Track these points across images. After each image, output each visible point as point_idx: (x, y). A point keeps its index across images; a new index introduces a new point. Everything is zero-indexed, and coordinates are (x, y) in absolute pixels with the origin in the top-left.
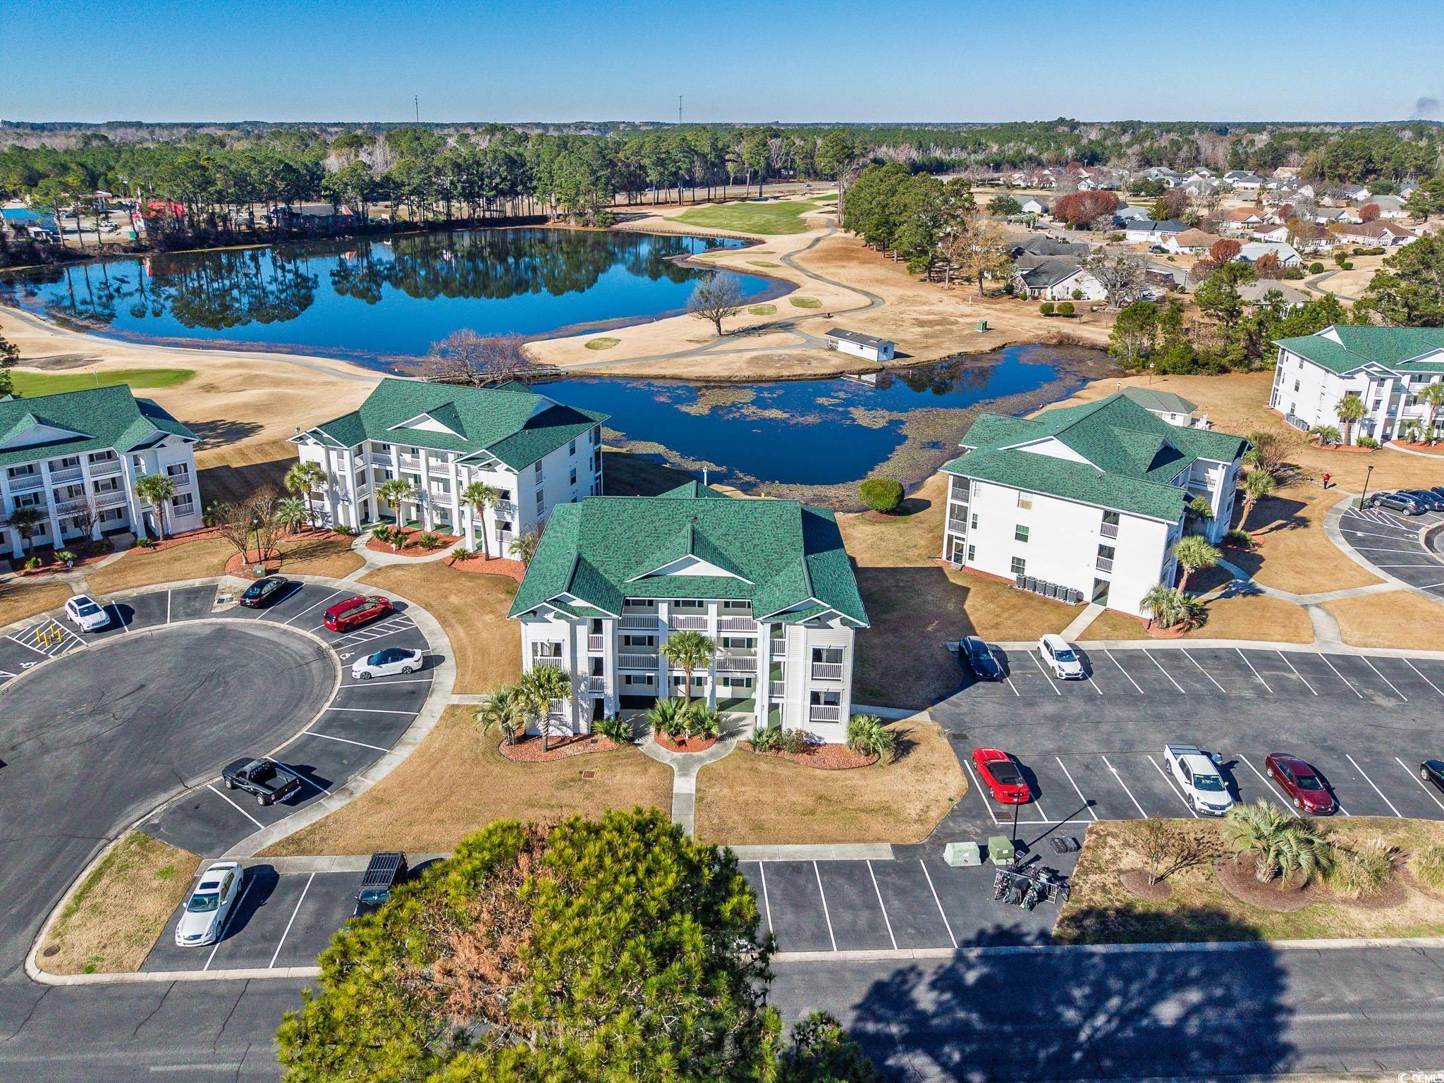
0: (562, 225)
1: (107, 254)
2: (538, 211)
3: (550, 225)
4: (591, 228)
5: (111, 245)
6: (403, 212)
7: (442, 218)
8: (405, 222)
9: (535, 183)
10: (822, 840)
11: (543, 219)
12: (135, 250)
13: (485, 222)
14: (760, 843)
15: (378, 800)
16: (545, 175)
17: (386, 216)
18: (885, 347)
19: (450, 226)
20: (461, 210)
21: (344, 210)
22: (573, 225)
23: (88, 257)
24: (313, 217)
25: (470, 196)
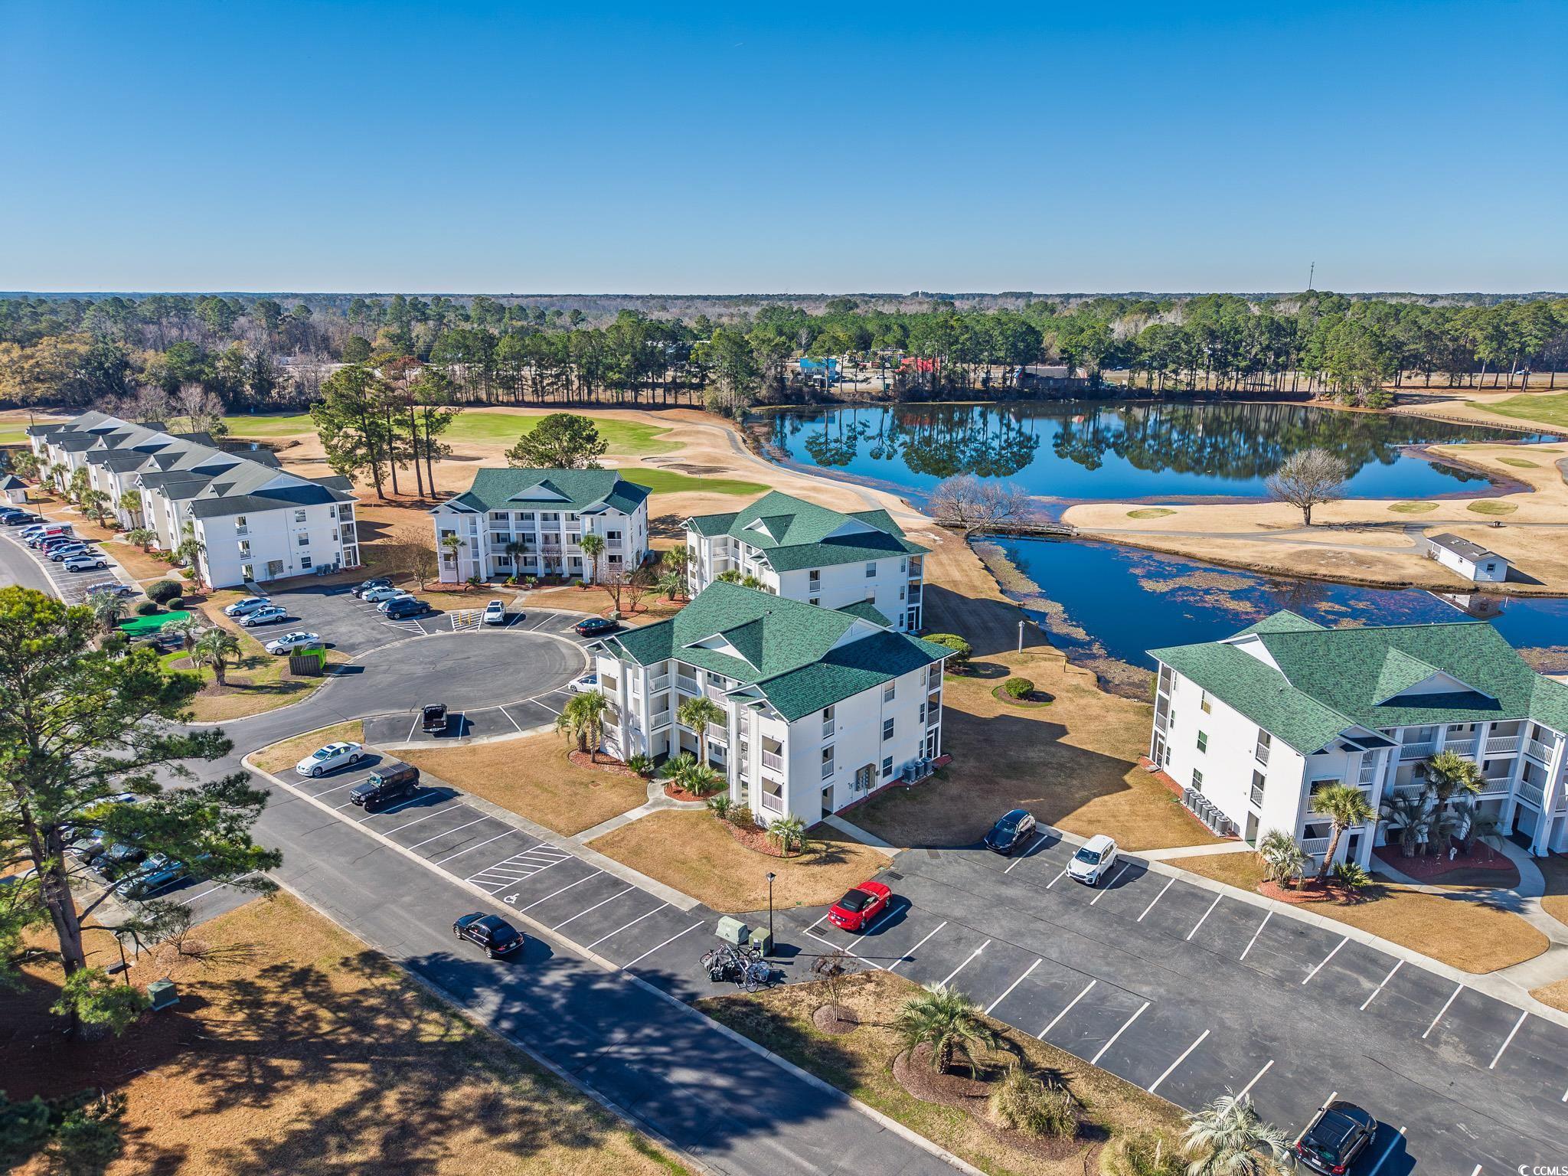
0: (1326, 405)
1: (858, 402)
2: (1303, 387)
3: (1312, 403)
4: (1361, 409)
5: (862, 393)
6: (1141, 379)
7: (1183, 387)
8: (1142, 389)
9: (1302, 354)
10: (662, 879)
11: (1307, 396)
12: (880, 399)
13: (1234, 396)
14: (622, 862)
15: (474, 751)
16: (1314, 347)
17: (1125, 382)
18: (1489, 562)
19: (1190, 396)
20: (1206, 380)
21: (1081, 373)
22: (1339, 405)
23: (843, 402)
24: (1049, 378)
25: (1221, 365)
